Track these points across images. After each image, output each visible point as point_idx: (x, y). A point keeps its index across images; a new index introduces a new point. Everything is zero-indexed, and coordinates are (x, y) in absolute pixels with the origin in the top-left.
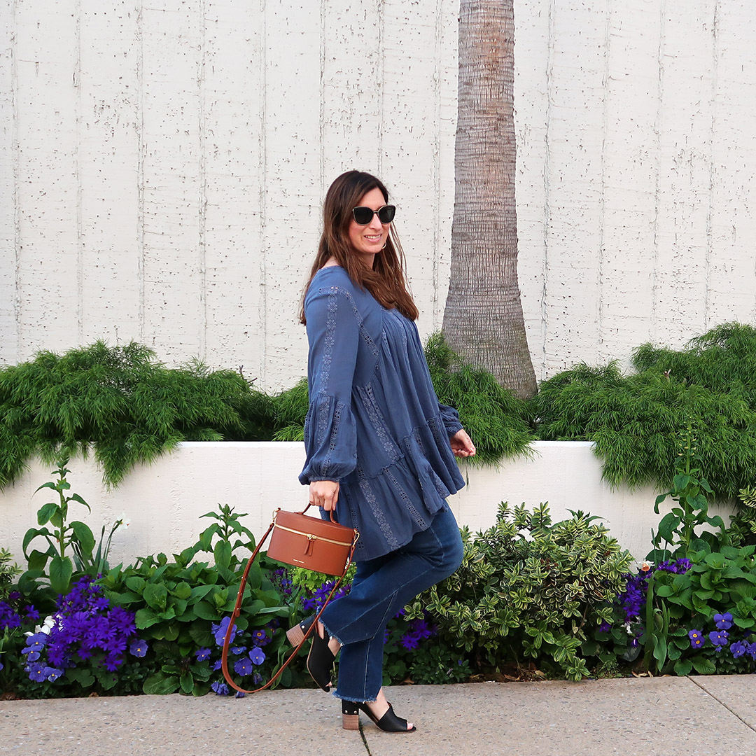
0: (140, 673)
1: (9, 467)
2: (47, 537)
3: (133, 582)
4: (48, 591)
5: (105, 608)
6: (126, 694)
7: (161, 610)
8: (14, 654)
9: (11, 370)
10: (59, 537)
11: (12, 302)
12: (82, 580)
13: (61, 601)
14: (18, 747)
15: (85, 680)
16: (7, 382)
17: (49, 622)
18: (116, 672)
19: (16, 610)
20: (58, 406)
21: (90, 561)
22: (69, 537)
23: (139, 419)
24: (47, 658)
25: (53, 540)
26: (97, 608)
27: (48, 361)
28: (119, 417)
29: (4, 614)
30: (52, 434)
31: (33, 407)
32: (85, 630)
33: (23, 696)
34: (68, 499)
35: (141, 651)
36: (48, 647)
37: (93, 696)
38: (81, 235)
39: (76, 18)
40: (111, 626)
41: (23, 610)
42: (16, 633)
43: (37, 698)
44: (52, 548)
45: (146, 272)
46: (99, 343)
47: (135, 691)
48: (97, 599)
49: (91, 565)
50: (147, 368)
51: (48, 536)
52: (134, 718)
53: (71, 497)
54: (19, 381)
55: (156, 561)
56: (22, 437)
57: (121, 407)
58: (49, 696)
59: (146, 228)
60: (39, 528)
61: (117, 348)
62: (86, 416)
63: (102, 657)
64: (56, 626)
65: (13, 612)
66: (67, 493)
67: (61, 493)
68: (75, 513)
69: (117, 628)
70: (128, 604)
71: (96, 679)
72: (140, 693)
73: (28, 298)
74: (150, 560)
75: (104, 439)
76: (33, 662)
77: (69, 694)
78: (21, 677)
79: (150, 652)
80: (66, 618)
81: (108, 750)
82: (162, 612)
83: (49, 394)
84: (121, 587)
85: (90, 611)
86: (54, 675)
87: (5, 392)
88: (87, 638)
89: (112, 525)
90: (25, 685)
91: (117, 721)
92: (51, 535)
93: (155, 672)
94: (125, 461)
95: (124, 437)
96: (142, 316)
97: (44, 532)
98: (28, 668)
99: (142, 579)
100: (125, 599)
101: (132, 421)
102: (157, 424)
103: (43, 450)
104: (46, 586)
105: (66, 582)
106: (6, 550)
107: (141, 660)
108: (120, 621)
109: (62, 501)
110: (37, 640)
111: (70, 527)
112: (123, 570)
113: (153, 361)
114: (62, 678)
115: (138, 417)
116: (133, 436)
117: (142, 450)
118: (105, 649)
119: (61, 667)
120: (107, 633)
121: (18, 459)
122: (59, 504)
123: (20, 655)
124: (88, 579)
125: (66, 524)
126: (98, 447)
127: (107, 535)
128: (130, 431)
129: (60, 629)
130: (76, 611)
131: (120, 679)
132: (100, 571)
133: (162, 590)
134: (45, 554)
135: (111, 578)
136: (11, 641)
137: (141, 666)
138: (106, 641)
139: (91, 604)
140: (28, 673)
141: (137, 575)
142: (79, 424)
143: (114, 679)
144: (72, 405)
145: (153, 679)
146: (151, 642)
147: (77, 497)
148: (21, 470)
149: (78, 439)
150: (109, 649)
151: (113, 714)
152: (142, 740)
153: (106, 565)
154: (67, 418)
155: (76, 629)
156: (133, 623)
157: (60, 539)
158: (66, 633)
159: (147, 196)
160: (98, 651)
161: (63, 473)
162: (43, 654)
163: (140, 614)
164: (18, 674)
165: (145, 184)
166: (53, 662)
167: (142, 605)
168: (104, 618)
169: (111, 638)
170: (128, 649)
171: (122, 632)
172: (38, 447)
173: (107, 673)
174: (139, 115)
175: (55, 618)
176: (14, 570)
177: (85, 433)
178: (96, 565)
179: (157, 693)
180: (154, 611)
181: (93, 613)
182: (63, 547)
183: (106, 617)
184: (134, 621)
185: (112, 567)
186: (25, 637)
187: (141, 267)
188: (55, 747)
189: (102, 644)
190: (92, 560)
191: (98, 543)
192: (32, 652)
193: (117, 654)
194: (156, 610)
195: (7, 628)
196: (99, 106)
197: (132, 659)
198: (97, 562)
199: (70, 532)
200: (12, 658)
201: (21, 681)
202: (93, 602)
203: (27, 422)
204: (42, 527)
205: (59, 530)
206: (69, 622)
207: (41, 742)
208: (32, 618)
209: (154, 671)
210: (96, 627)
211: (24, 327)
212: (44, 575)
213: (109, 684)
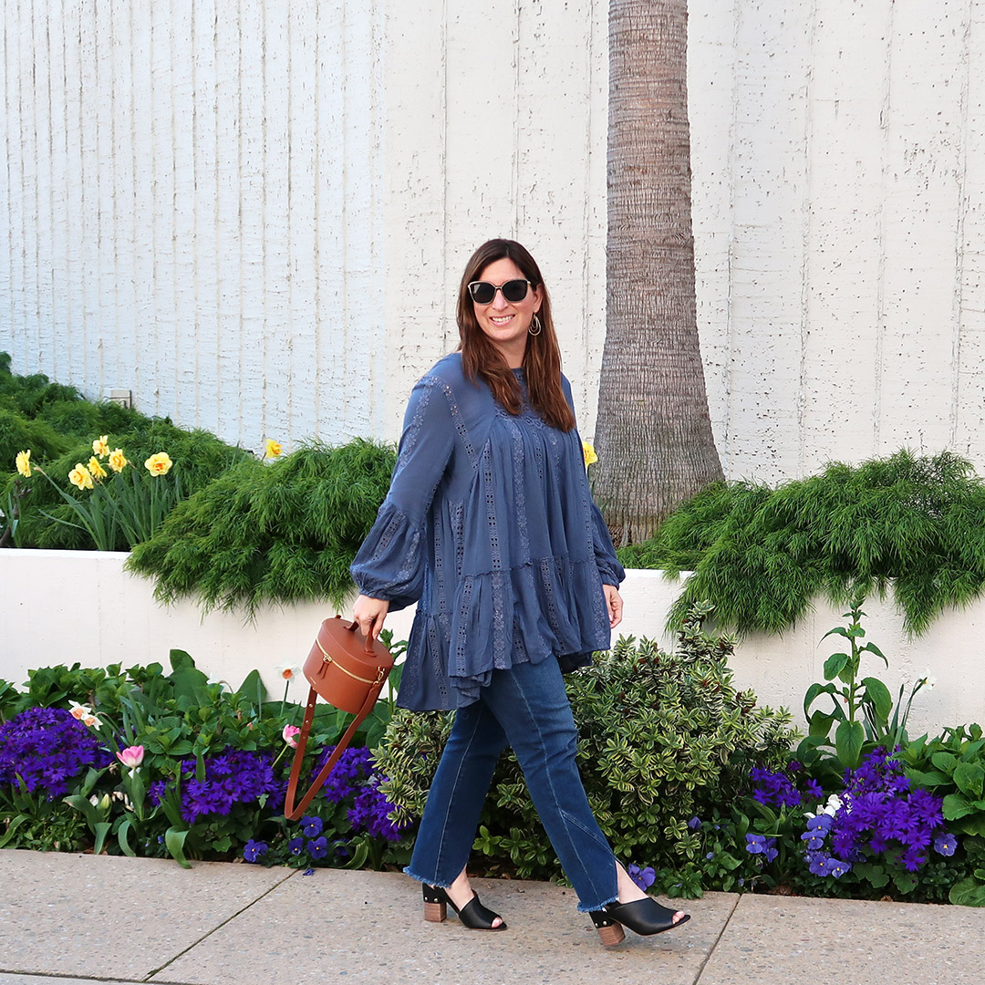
0: (946, 877)
1: (790, 605)
2: (832, 696)
3: (939, 760)
4: (831, 762)
5: (904, 789)
6: (927, 901)
7: (975, 798)
8: (791, 839)
9: (796, 485)
10: (848, 696)
11: (795, 401)
12: (875, 752)
13: (848, 777)
14: (795, 954)
15: (876, 879)
16: (790, 500)
17: (834, 804)
18: (915, 872)
19: (794, 784)
20: (851, 531)
21: (884, 729)
22: (859, 696)
23: (951, 550)
24: (831, 847)
25: (840, 699)
26: (895, 789)
27: (839, 475)
28: (926, 546)
29: (781, 789)
30: (844, 566)
31: (822, 532)
32: (879, 816)
33: (799, 891)
34: (862, 649)
35: (948, 849)
36: (832, 833)
37: (886, 900)
38: (881, 316)
39: (886, 41)
40: (912, 814)
41: (804, 785)
42: (794, 812)
43: (817, 896)
44: (838, 710)
45: (961, 360)
46: (903, 453)
47: (939, 899)
48: (894, 778)
49: (886, 733)
50: (961, 486)
51: (835, 694)
52: (939, 933)
53: (865, 646)
54: (804, 500)
55: (968, 733)
56: (806, 569)
57: (929, 534)
58: (832, 895)
59: (964, 305)
60: (824, 683)
61: (924, 460)
62: (886, 544)
63: (898, 853)
64: (844, 807)
65: (792, 787)
66: (860, 642)
67: (853, 641)
68: (868, 667)
69: (919, 816)
70: (933, 787)
71: (891, 879)
72: (946, 901)
73: (815, 396)
74: (960, 732)
75: (906, 574)
76: (814, 851)
77: (857, 895)
78: (799, 868)
79: (960, 850)
80: (857, 799)
81: (907, 972)
82: (977, 800)
83: (841, 515)
84: (925, 764)
85: (886, 792)
86: (839, 870)
87: (787, 513)
88: (881, 826)
89: (913, 684)
90: (803, 878)
91: (917, 935)
92: (838, 693)
93: (965, 877)
94: (932, 603)
95: (931, 572)
96: (954, 417)
97: (831, 689)
98: (808, 857)
99: (953, 756)
100: (931, 780)
101: (942, 552)
102: (974, 557)
103: (831, 586)
104: (828, 757)
105: (856, 753)
106: (785, 709)
107: (947, 860)
108: (924, 808)
109: (853, 651)
110: (820, 823)
111: (862, 685)
112: (927, 743)
113: (970, 476)
114: (849, 874)
115: (950, 547)
116: (944, 571)
117: (955, 590)
118: (903, 842)
119: (848, 860)
120: (906, 821)
121: (801, 597)
122: (850, 654)
123: (798, 839)
124: (883, 752)
125: (857, 681)
126: (898, 584)
127: (906, 696)
128: (939, 565)
129: (848, 812)
130: (869, 791)
131: (920, 882)
132: (897, 742)
133: (977, 770)
134: (830, 717)
135: (913, 752)
136: (787, 823)
137: (948, 868)
138: (906, 832)
139: (887, 783)
140: (808, 864)
141: (946, 751)
142: (877, 554)
143: (914, 882)
144: (869, 530)
145: (962, 885)
146: (962, 838)
147: (872, 648)
148: (804, 610)
149: (874, 573)
150: (909, 843)
151: (912, 925)
152: (949, 963)
153: (904, 734)
154: (863, 547)
155: (869, 814)
156: (940, 811)
157: (849, 699)
158: (855, 817)
159: (967, 263)
160: (895, 843)
161: (856, 616)
162: (826, 840)
163: (949, 800)
164: (795, 863)
165: (965, 248)
166: (838, 853)
167: (951, 789)
168: (903, 803)
169: (912, 828)
170: (932, 843)
171: (926, 822)
172: (825, 582)
173: (905, 872)
174: (961, 160)
175: (842, 798)
176: (793, 734)
177: (884, 567)
178: (892, 734)
179: (967, 904)
180: (967, 798)
181: (890, 795)
182: (852, 708)
183: (906, 801)
184: (941, 809)
185: (912, 738)
186: (805, 819)
187: (956, 355)
188: (841, 959)
189: (900, 836)
190: (887, 728)
191: (895, 706)
192: (814, 837)
193: (918, 849)
194: (969, 797)
195: (784, 806)
196: (911, 151)
197: (936, 858)
198: (893, 730)
199: (862, 691)
200: (789, 843)
201: (799, 873)
202: (890, 782)
203: (815, 550)
204: (828, 682)
205: (849, 687)
206: (859, 804)
207: (824, 952)
208: (814, 796)
209: (963, 875)
210: (893, 813)
211: (808, 432)
212: (828, 743)
213: (907, 887)
